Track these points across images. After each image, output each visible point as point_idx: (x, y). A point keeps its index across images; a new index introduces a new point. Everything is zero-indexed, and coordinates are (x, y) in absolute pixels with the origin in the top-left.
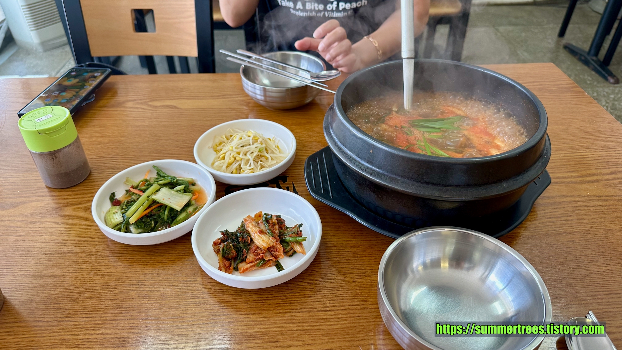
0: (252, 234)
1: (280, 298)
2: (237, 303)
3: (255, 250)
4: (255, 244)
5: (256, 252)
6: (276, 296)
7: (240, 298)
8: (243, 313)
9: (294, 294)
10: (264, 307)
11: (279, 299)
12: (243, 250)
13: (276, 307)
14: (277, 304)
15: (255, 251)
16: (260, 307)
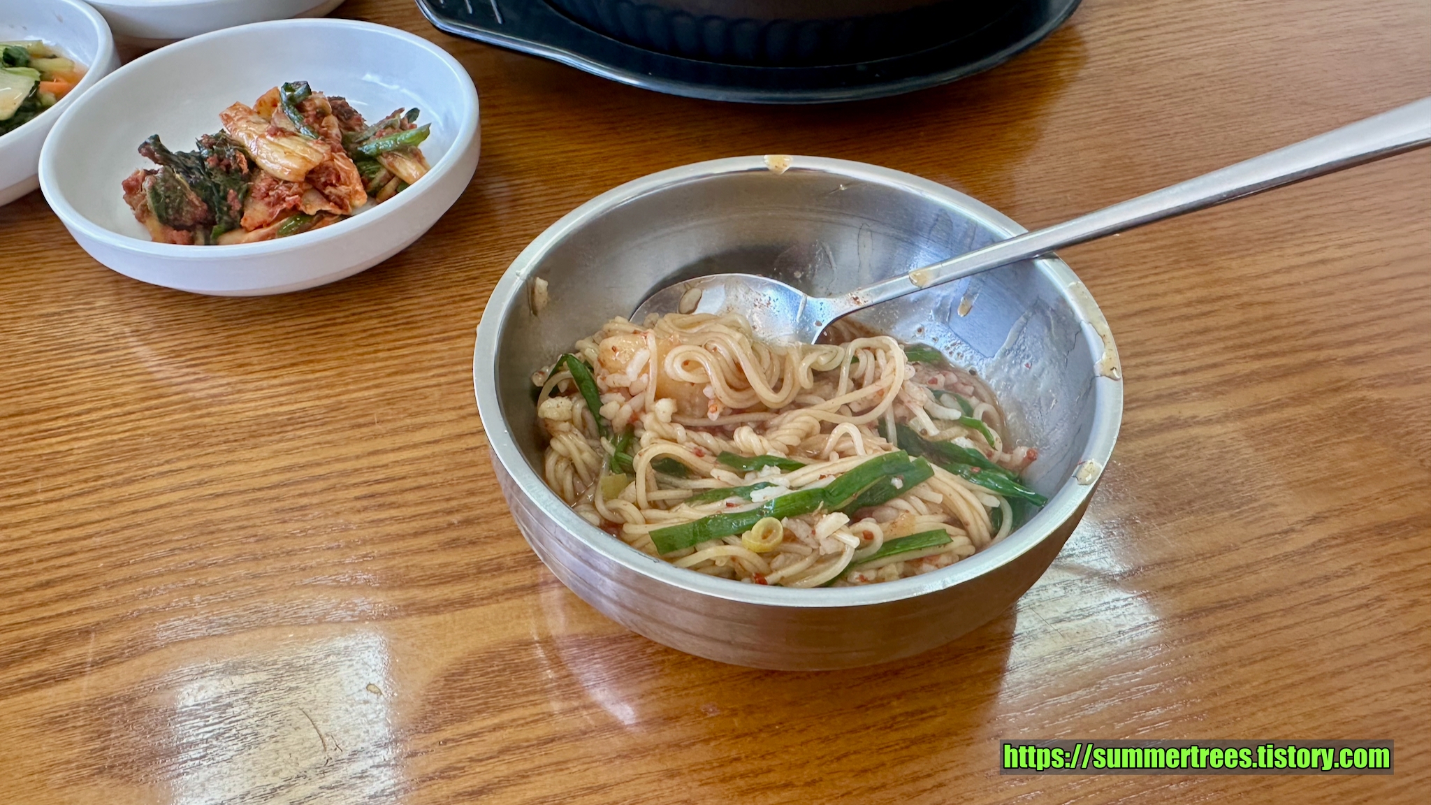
0: (252, 146)
1: (373, 314)
2: (232, 348)
3: (268, 190)
4: (267, 173)
5: (271, 193)
6: (360, 313)
7: (245, 334)
8: (257, 368)
9: (416, 301)
10: (322, 345)
11: (371, 318)
12: (226, 193)
13: (362, 338)
14: (365, 331)
15: (268, 195)
16: (313, 346)
